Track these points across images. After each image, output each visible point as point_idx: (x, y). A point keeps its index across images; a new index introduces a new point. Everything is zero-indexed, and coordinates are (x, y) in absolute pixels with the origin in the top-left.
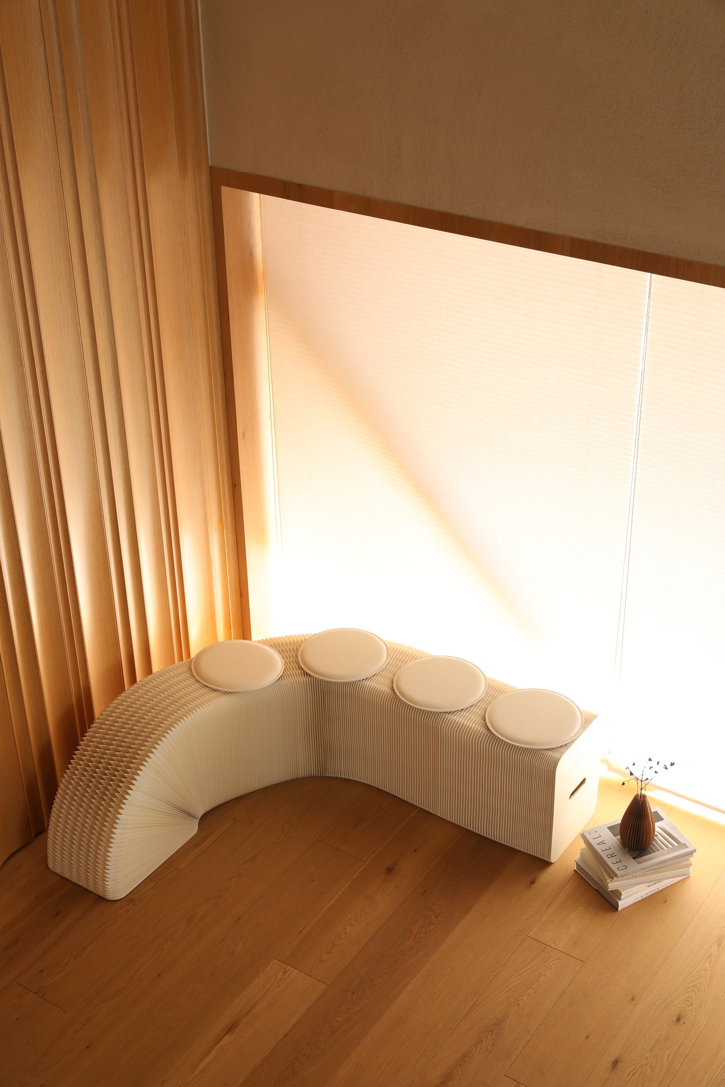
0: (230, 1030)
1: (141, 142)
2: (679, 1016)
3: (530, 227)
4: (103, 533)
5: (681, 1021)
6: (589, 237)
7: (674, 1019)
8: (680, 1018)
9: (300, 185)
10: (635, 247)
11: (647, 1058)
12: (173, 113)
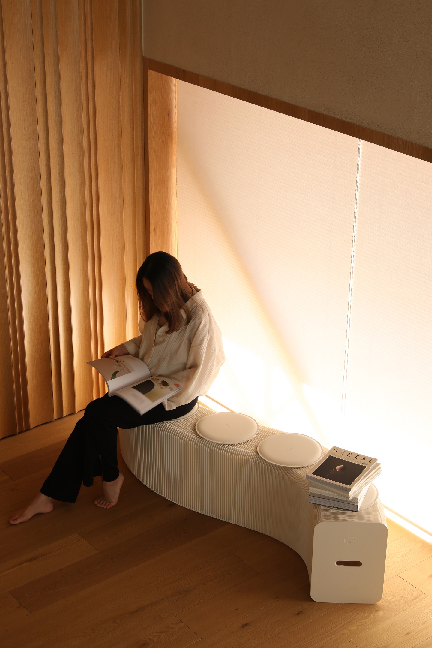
0: (31, 560)
1: (93, 35)
2: (300, 612)
3: (290, 102)
4: (44, 267)
5: (299, 615)
6: (317, 110)
7: (297, 612)
8: (300, 613)
9: (184, 71)
10: (339, 117)
11: (266, 627)
12: (118, 21)
